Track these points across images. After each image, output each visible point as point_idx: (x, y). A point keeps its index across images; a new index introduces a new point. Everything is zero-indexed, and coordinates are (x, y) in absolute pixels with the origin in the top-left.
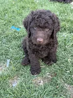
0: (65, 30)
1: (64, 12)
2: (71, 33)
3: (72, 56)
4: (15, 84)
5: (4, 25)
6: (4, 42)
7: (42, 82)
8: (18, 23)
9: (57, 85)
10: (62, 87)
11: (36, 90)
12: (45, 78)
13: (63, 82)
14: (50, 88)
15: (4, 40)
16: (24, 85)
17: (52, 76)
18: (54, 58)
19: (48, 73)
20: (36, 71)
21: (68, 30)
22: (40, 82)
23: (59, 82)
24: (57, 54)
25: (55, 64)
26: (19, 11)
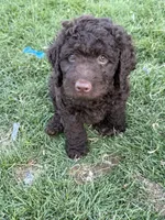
0: (149, 56)
1: (147, 15)
2: (161, 63)
3: (162, 116)
4: (30, 178)
5: (9, 44)
6: (7, 82)
7: (91, 173)
8: (39, 41)
9: (126, 182)
10: (137, 187)
11: (76, 193)
12: (98, 165)
13: (139, 174)
14: (109, 188)
15: (8, 79)
16: (49, 180)
17: (113, 161)
18: (119, 122)
19: (106, 155)
20: (78, 149)
21: (156, 56)
22: (86, 175)
23: (129, 175)
24: (128, 112)
25: (121, 135)
26: (42, 12)
